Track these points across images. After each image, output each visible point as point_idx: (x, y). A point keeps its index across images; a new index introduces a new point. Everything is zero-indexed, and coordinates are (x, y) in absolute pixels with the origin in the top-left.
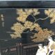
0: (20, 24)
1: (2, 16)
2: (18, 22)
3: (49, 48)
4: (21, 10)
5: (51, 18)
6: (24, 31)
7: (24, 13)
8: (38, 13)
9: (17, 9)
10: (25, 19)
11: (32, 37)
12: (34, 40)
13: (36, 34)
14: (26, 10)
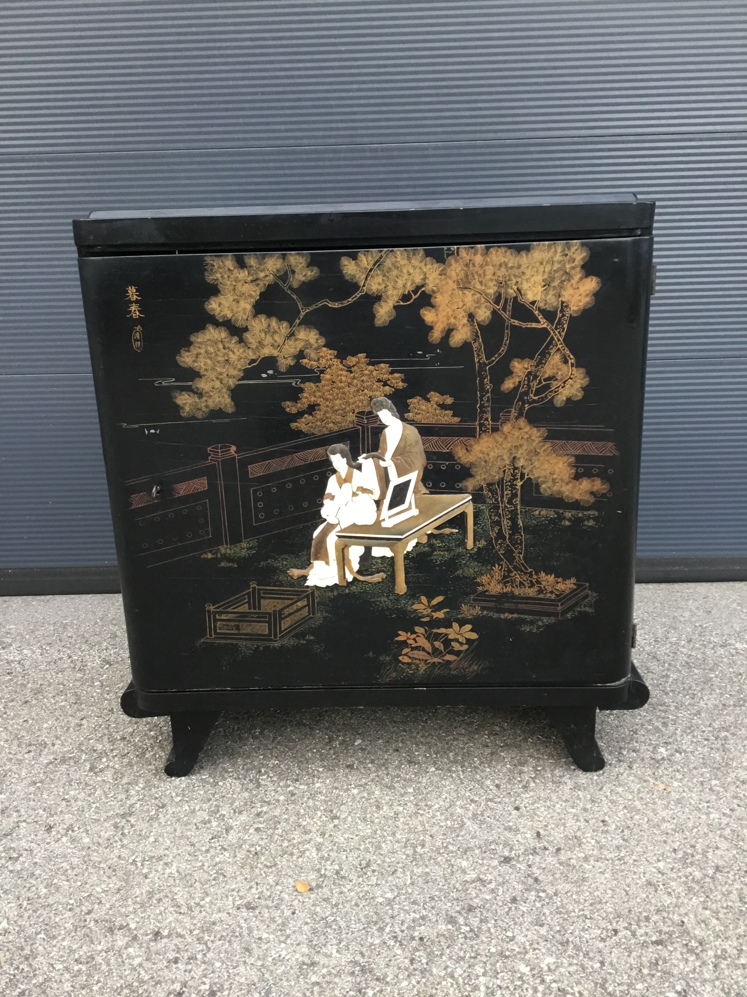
0: (223, 334)
1: (132, 292)
2: (216, 323)
3: (388, 463)
4: (229, 261)
5: (378, 298)
6: (248, 373)
7: (243, 274)
8: (311, 274)
9: (209, 258)
10: (246, 306)
11: (290, 407)
12: (301, 425)
13: (309, 386)
14: (251, 260)
